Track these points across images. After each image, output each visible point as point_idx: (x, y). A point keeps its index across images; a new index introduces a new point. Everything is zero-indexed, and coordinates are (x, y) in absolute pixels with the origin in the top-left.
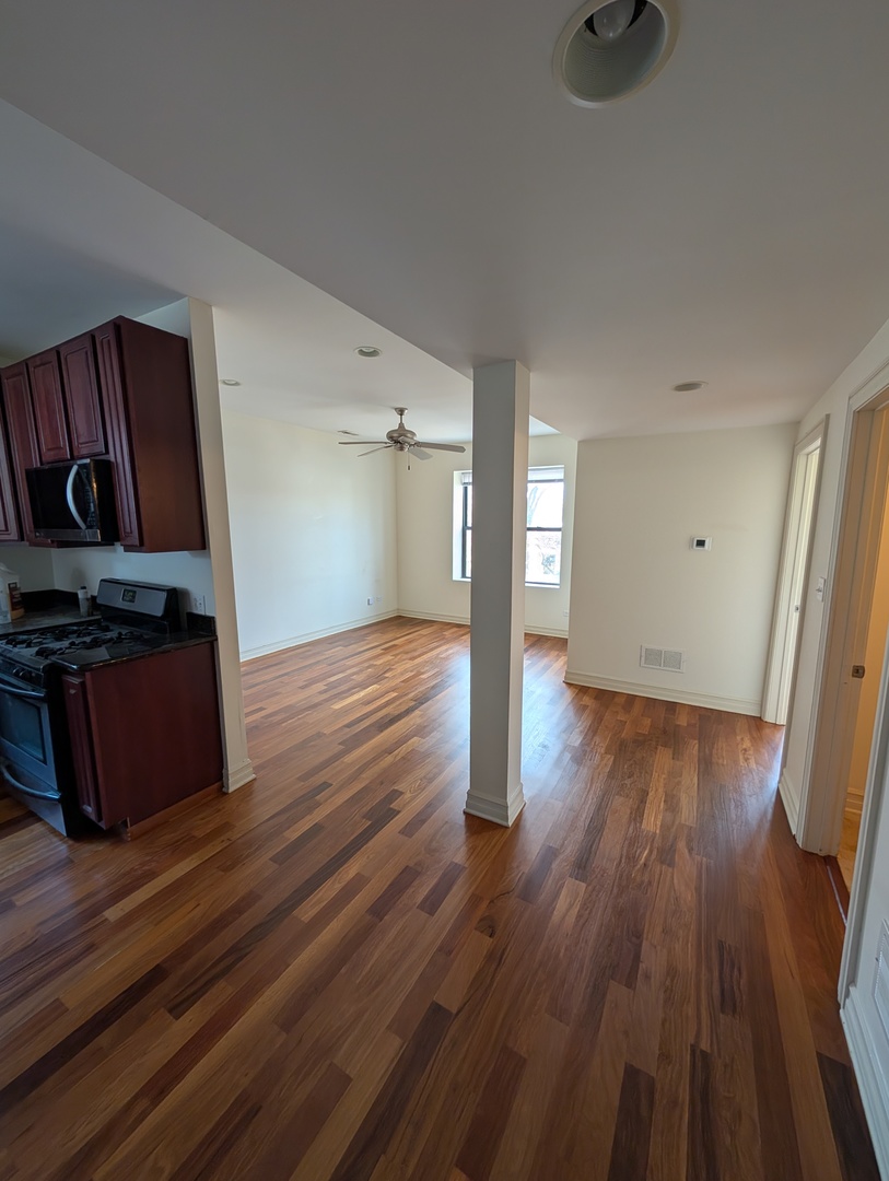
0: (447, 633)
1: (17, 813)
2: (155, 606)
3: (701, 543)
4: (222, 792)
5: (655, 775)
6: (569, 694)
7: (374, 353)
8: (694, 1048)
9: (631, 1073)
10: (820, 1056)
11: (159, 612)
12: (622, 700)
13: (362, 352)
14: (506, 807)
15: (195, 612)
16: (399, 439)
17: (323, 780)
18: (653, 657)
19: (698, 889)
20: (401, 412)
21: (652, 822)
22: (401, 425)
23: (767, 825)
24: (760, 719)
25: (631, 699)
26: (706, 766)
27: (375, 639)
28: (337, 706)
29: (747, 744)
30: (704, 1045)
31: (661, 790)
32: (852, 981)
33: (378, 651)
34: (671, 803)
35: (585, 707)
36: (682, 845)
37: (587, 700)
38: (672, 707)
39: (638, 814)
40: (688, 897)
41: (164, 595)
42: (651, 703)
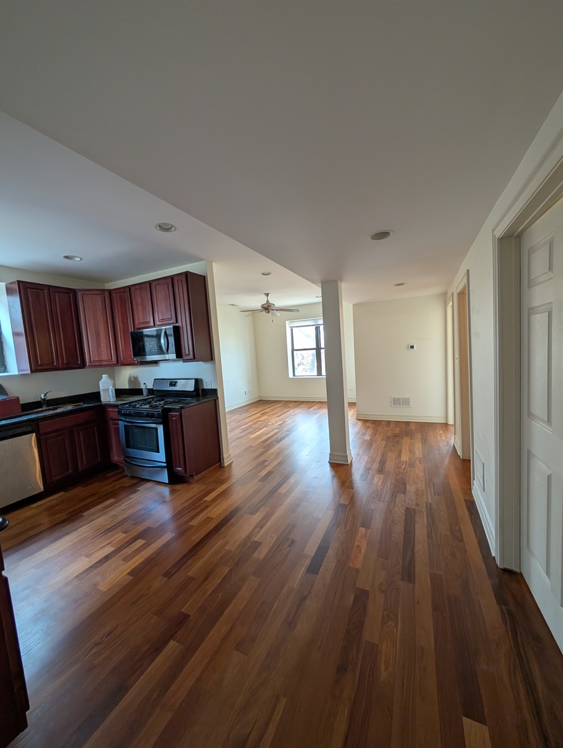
0: (290, 405)
1: (136, 481)
2: (190, 387)
3: (412, 347)
4: (221, 466)
5: (404, 445)
6: (360, 423)
7: (269, 274)
8: (426, 503)
9: (407, 510)
10: (465, 500)
11: (192, 389)
12: (385, 423)
13: (264, 274)
14: (347, 456)
15: (205, 387)
16: (267, 308)
17: (263, 459)
18: (397, 402)
19: (425, 472)
20: (267, 295)
21: (405, 457)
22: (268, 301)
23: (449, 454)
24: (447, 424)
25: (389, 422)
26: (424, 440)
27: (253, 411)
28: (253, 436)
29: (441, 432)
30: (430, 501)
31: (407, 449)
32: (474, 479)
33: (258, 415)
34: (412, 452)
35: (369, 427)
36: (417, 462)
37: (368, 424)
38: (408, 423)
39: (399, 456)
40: (422, 474)
41: (194, 381)
42: (397, 423)
